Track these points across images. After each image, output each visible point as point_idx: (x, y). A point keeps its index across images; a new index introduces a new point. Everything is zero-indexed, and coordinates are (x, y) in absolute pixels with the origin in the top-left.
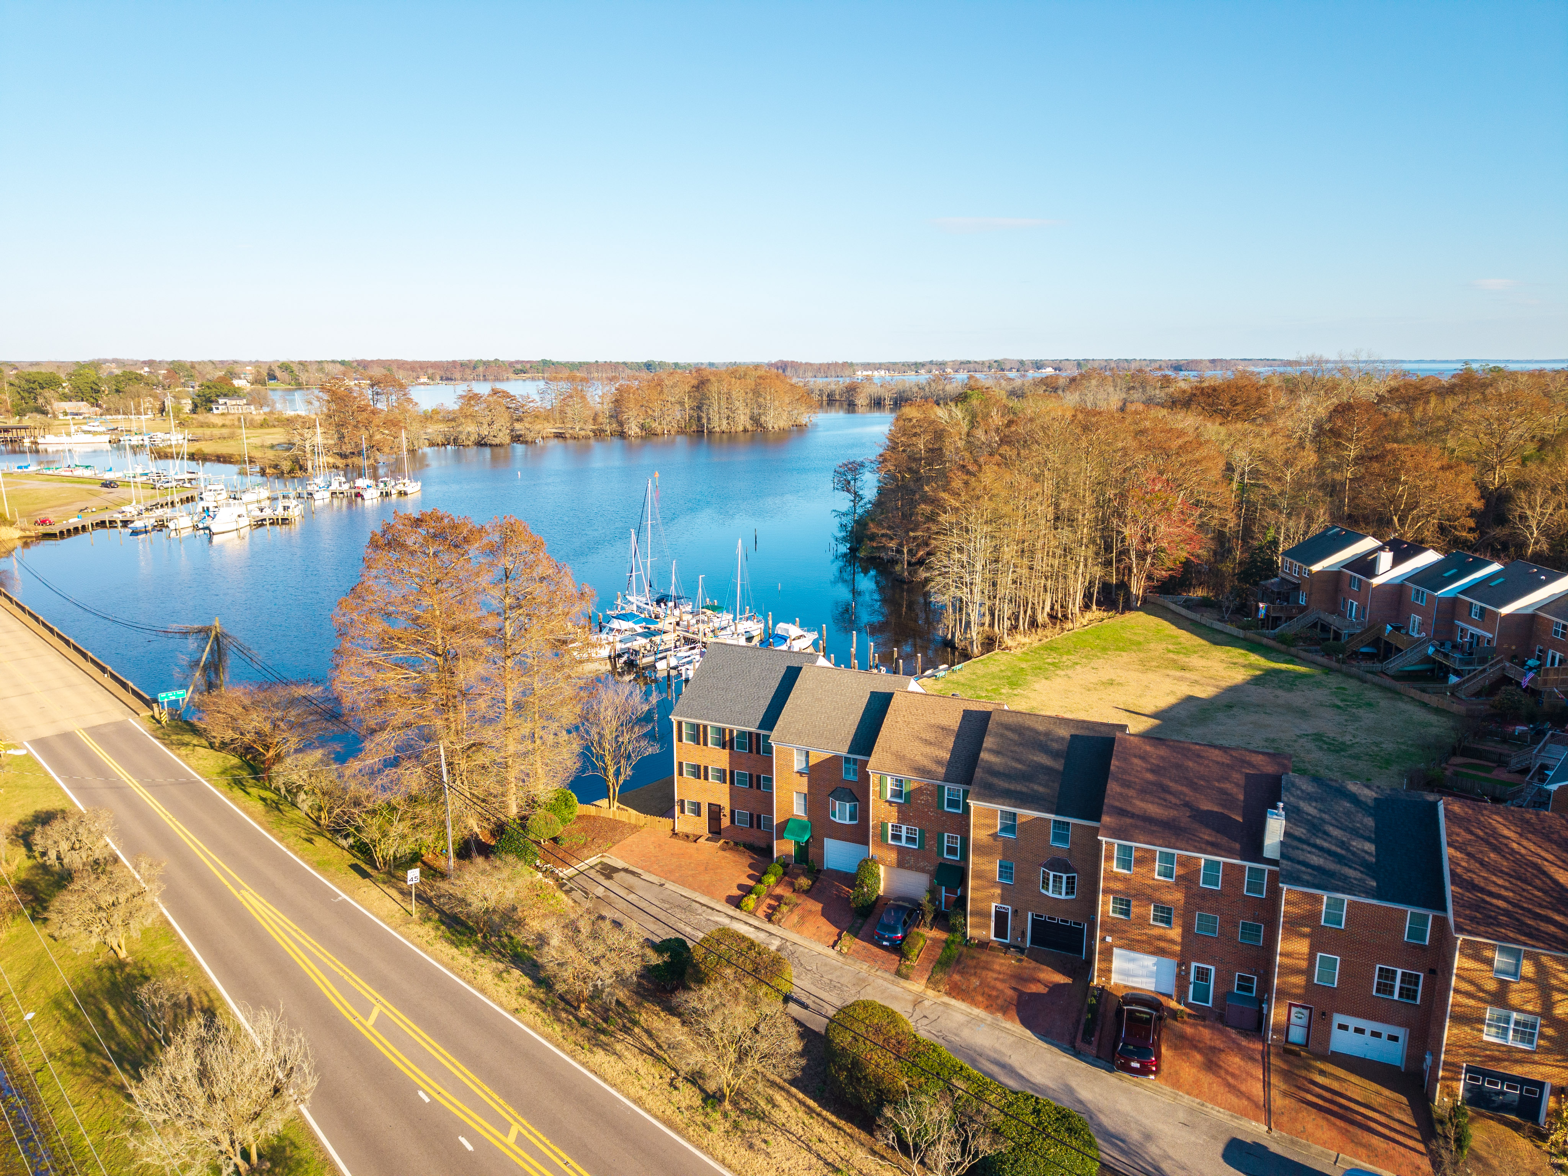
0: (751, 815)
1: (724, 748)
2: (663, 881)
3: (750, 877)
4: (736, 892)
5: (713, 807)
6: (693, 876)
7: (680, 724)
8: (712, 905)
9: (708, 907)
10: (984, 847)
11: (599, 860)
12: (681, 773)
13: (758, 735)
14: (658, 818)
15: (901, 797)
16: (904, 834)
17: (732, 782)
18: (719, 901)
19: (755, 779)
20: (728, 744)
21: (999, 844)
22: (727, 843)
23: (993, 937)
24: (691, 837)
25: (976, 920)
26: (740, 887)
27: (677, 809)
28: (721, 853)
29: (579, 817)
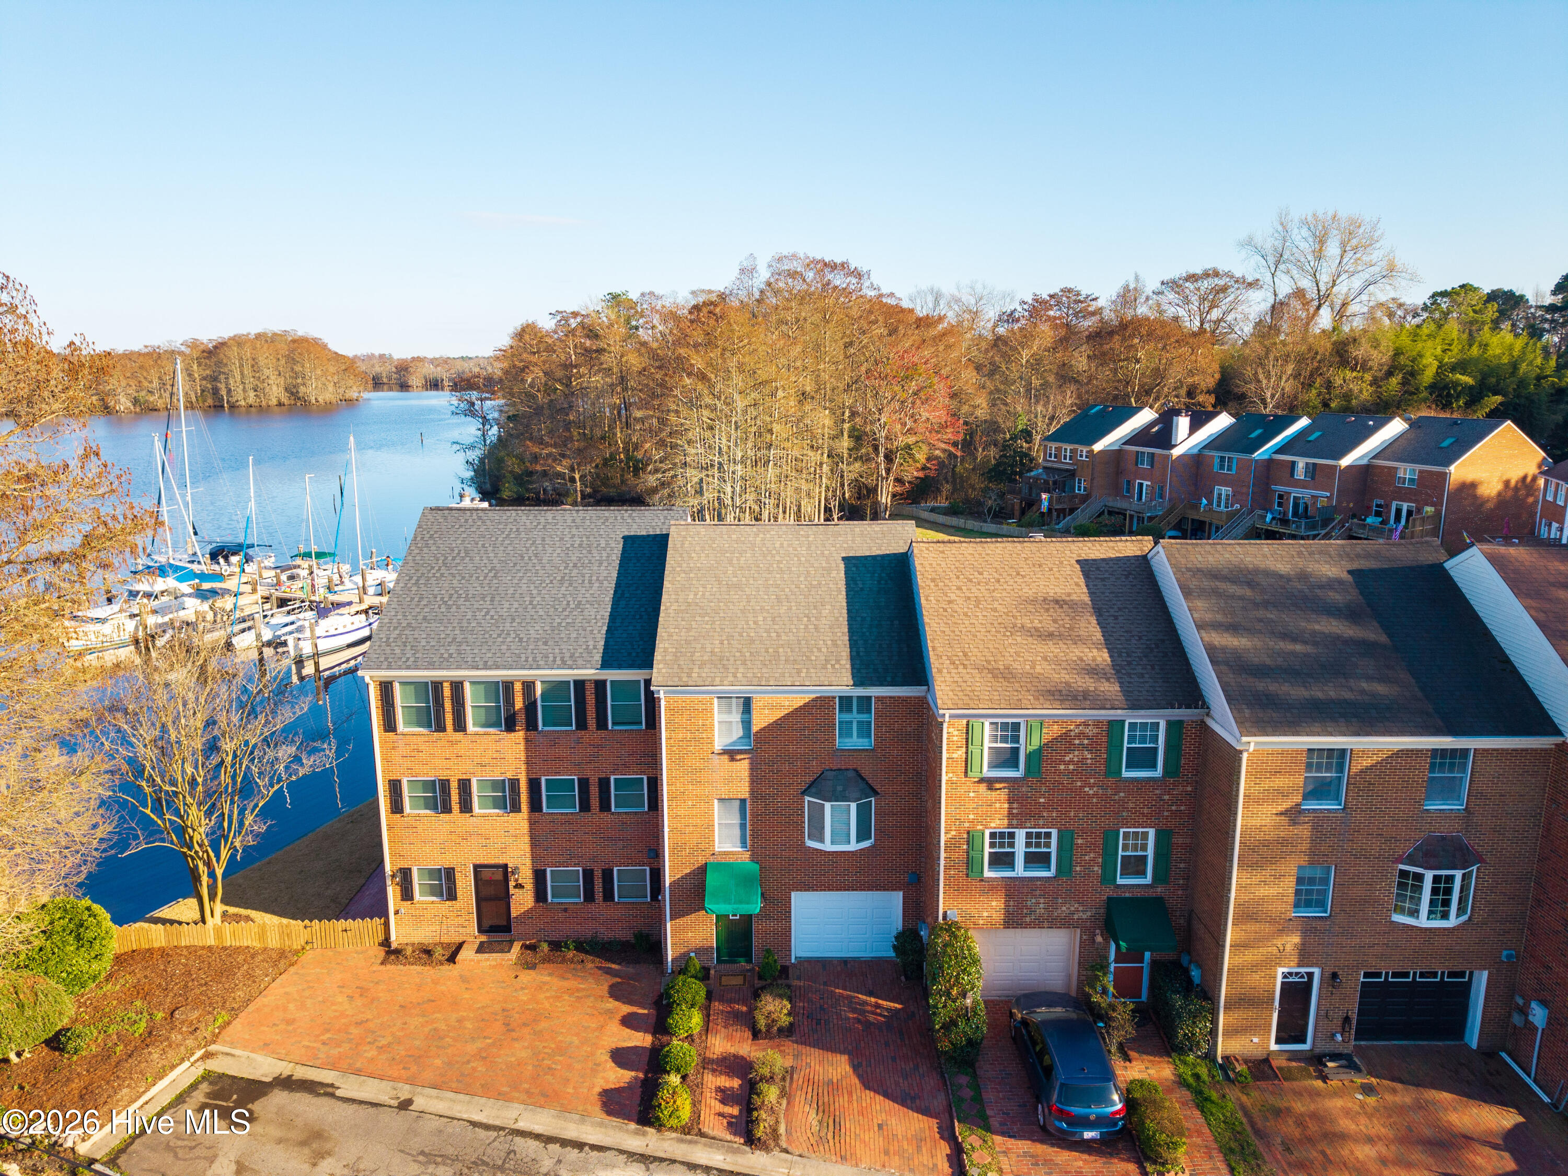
0: (588, 875)
1: (510, 726)
2: (405, 1092)
3: (628, 1021)
4: (620, 1077)
5: (486, 874)
6: (482, 1056)
7: (386, 689)
8: (572, 1131)
9: (565, 1143)
10: (1266, 844)
11: (198, 1071)
12: (397, 807)
13: (600, 685)
14: (342, 924)
15: (1016, 765)
16: (1020, 848)
17: (535, 806)
18: (584, 1116)
19: (594, 791)
20: (521, 719)
21: (1304, 831)
22: (532, 948)
23: (1274, 1047)
24: (439, 953)
25: (1237, 1016)
26: (620, 1057)
27: (392, 893)
28: (527, 977)
29: (119, 960)
